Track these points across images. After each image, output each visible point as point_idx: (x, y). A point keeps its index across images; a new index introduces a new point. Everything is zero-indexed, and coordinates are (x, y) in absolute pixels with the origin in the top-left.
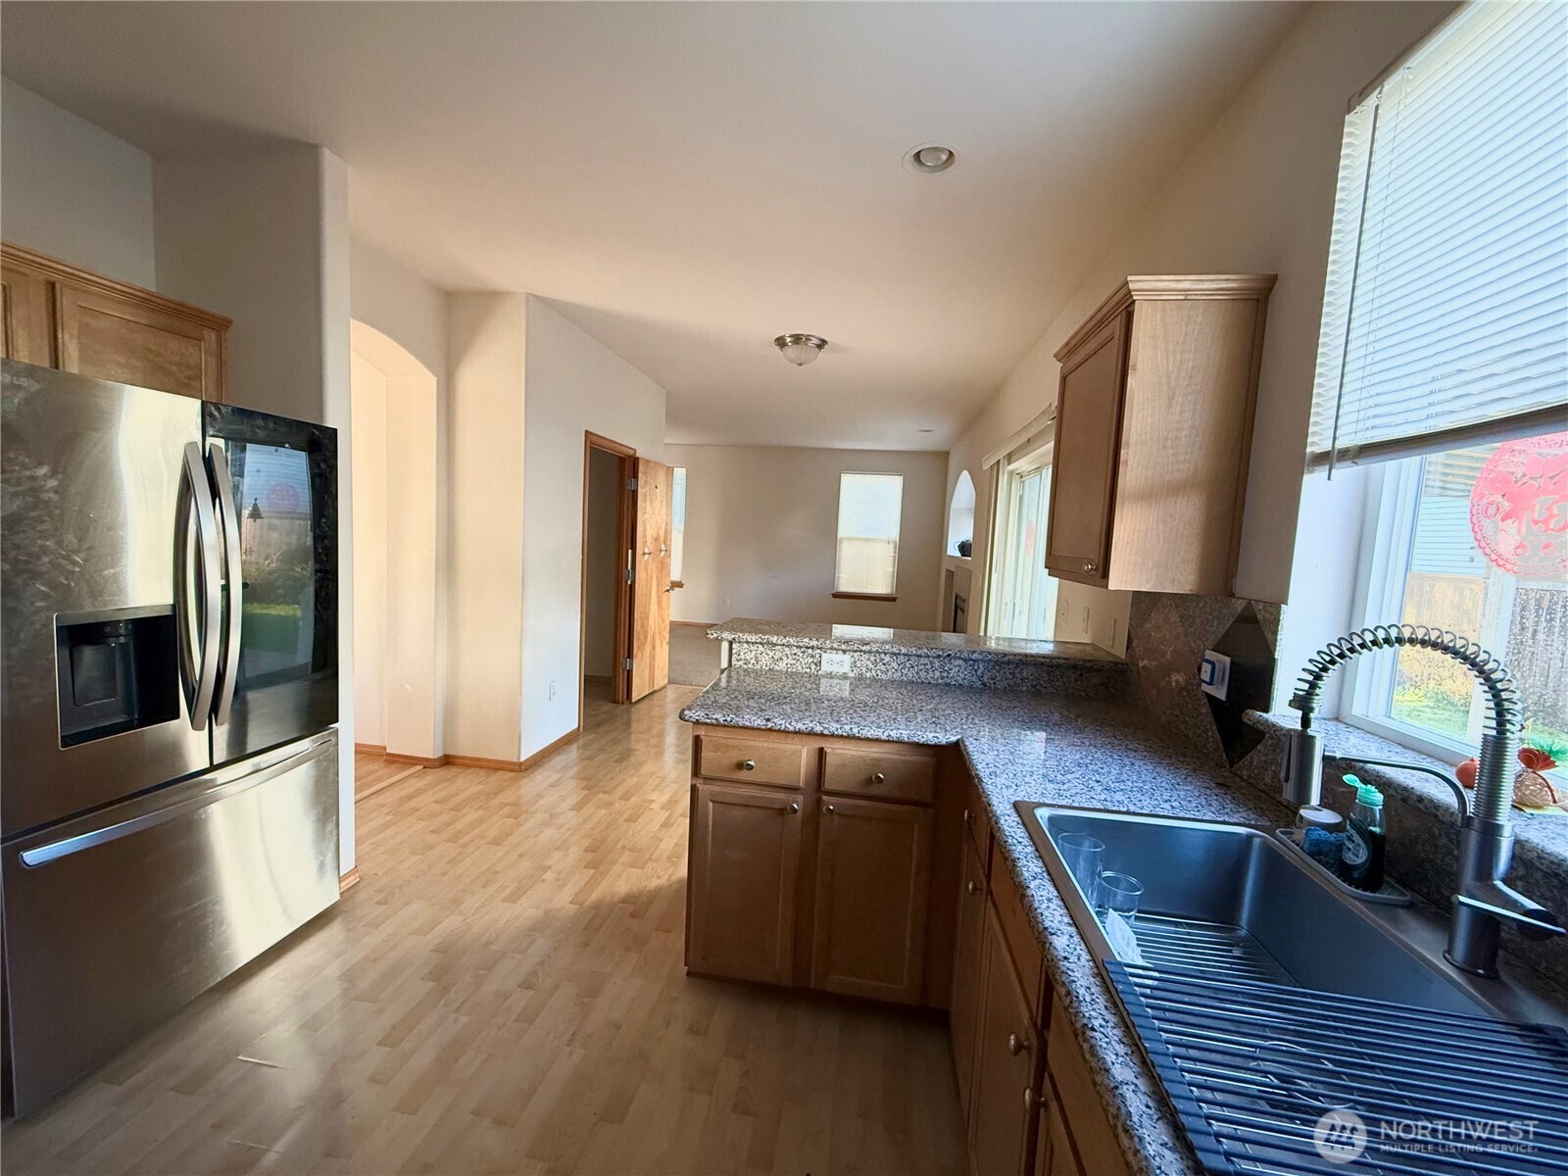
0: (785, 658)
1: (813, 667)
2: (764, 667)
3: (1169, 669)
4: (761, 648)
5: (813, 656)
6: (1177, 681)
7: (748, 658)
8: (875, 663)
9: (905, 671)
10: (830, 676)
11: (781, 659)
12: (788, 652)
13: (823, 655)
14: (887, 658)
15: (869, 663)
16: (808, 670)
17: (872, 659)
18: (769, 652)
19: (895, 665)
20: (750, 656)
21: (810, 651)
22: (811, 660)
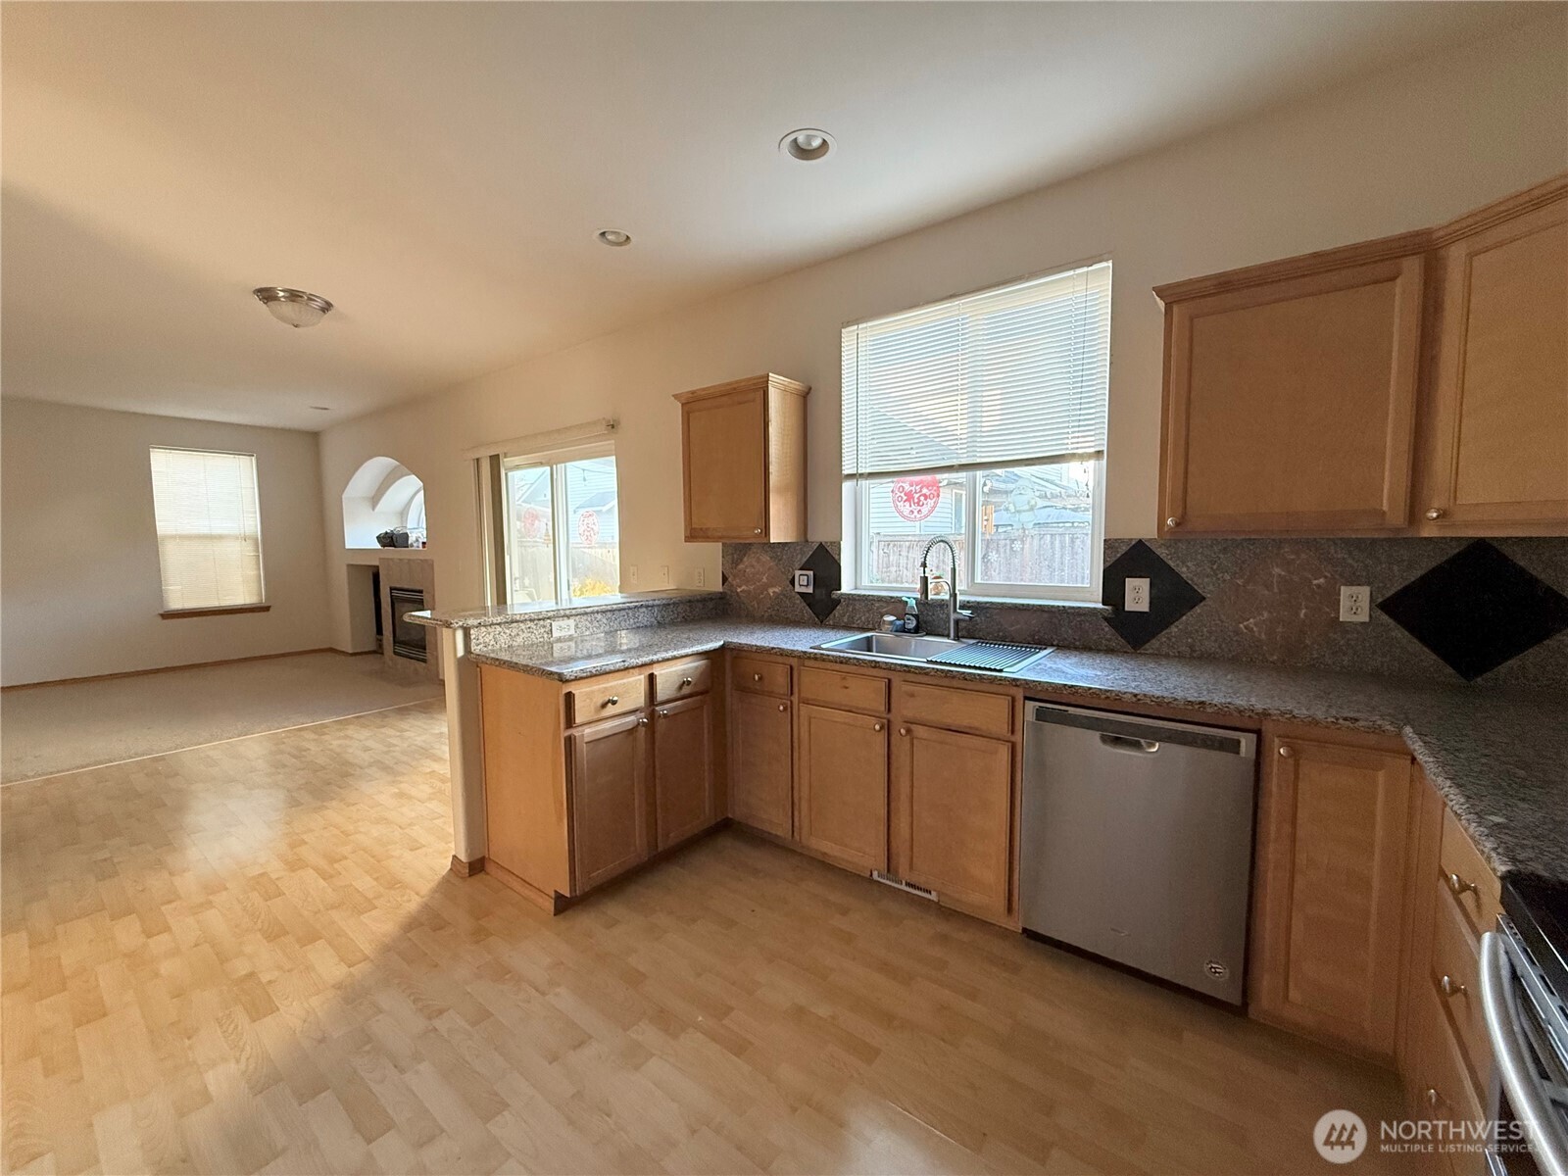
0: (520, 633)
1: (546, 635)
2: (503, 645)
3: (766, 587)
4: (498, 628)
5: (544, 627)
6: (774, 592)
7: (487, 640)
8: (591, 622)
9: (611, 624)
10: (559, 640)
11: (518, 635)
12: (523, 627)
13: (553, 623)
14: (599, 616)
15: (587, 623)
16: (542, 640)
17: (589, 619)
18: (507, 631)
19: (605, 621)
20: (489, 639)
21: (542, 622)
22: (542, 630)
